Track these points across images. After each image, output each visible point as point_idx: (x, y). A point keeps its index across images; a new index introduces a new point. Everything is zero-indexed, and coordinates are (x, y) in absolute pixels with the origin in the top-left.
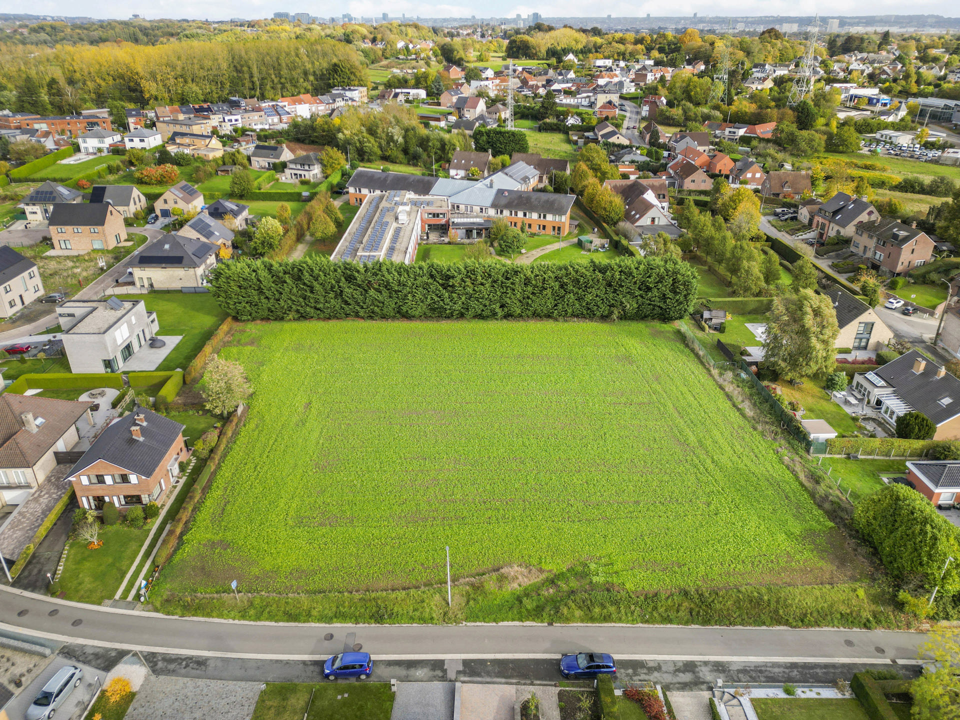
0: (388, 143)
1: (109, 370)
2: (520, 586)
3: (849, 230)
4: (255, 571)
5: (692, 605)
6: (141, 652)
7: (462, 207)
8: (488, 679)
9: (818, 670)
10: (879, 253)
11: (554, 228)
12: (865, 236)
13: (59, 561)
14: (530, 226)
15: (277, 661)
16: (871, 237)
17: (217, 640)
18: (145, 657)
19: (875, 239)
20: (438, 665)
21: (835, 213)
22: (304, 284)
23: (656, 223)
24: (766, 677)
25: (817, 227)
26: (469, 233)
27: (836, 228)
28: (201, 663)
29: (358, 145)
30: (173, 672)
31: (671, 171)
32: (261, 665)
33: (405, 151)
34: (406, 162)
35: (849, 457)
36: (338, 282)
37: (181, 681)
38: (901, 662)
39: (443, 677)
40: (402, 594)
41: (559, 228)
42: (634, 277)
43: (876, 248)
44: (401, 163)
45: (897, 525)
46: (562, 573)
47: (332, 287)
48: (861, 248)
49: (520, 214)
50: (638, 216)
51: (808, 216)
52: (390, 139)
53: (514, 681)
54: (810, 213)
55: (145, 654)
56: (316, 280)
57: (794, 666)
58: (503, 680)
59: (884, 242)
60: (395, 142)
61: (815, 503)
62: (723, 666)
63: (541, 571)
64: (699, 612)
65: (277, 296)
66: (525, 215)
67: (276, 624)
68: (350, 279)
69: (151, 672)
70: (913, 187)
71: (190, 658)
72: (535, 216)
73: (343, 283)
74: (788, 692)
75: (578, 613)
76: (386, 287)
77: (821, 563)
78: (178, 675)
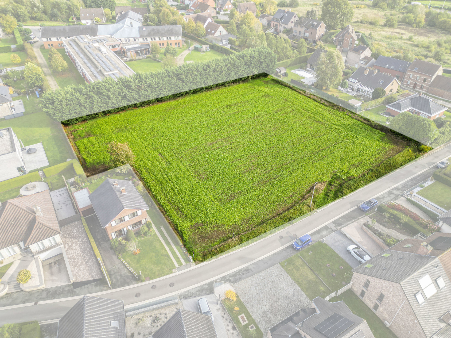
0: (33, 9)
1: (21, 173)
2: (322, 190)
3: (290, 25)
4: (227, 228)
5: (375, 174)
6: (217, 279)
7: (123, 40)
8: (346, 224)
9: (418, 178)
10: (306, 33)
11: (176, 44)
12: (299, 27)
13: (126, 267)
14: (171, 44)
15: (274, 254)
16: (302, 27)
17: (242, 259)
18: (221, 280)
19: (304, 28)
20: (326, 228)
21: (281, 19)
22: (104, 95)
23: (222, 34)
24: (410, 186)
25: (274, 26)
26: (137, 53)
27: (283, 25)
28: (247, 270)
29: (13, 11)
30: (240, 279)
31: (193, 9)
32: (270, 258)
33: (45, 12)
34: (48, 19)
35: (367, 110)
36: (122, 90)
37: (249, 279)
38: (431, 167)
39: (332, 230)
40: (292, 210)
41: (179, 43)
42: (255, 58)
43: (305, 31)
44: (46, 20)
45: (413, 125)
46: (331, 180)
47: (120, 93)
48: (298, 33)
49: (157, 39)
50: (213, 32)
51: (267, 22)
52: (33, 6)
53: (353, 221)
54: (267, 20)
55: (220, 279)
56: (109, 91)
57: (412, 180)
58: (350, 222)
59: (308, 28)
60: (38, 8)
61: (374, 128)
62: (397, 188)
63: (324, 182)
64: (377, 175)
65: (91, 106)
66: (160, 39)
67: (256, 243)
68: (128, 87)
69: (232, 284)
70: (284, 4)
71: (240, 271)
72: (165, 39)
73: (124, 90)
74: (422, 187)
75: (348, 191)
76: (148, 87)
77: (393, 146)
78: (244, 278)
